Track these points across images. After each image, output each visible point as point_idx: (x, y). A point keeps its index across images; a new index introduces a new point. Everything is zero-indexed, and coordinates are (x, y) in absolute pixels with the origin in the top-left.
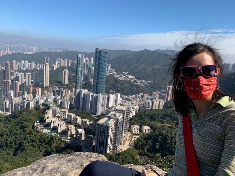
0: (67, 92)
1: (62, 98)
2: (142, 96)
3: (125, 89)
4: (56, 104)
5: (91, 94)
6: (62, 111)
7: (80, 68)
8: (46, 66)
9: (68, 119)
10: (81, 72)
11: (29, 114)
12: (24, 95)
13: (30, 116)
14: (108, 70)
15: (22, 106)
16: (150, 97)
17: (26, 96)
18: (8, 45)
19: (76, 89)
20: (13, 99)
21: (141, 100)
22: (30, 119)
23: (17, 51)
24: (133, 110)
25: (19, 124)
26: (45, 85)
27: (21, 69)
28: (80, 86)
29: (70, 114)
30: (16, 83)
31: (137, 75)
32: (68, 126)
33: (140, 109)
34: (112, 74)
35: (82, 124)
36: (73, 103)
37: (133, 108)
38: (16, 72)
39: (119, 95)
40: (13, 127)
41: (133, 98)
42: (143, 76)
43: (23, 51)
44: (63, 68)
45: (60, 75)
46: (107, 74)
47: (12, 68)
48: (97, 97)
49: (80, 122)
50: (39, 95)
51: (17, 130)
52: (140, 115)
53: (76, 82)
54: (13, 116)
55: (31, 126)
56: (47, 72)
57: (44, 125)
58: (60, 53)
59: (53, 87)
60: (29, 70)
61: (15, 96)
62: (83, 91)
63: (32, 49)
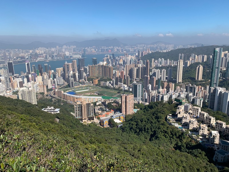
0: (200, 89)
1: (194, 95)
4: (188, 100)
6: (194, 109)
7: (217, 64)
8: (179, 62)
9: (200, 117)
10: (218, 68)
11: (163, 107)
12: (159, 89)
13: (164, 109)
15: (158, 99)
17: (161, 90)
18: (149, 46)
19: (210, 86)
20: (151, 91)
22: (163, 111)
23: (156, 50)
25: (155, 114)
26: (178, 81)
27: (158, 66)
28: (216, 84)
29: (203, 112)
30: (153, 78)
32: (200, 125)
35: (217, 125)
36: (206, 101)
38: (154, 69)
40: (150, 116)
43: (160, 50)
44: (197, 64)
45: (194, 71)
47: (151, 65)
49: (214, 123)
50: (172, 90)
51: (153, 119)
53: (211, 79)
54: (150, 107)
55: (164, 118)
56: (180, 68)
57: (176, 119)
58: (195, 49)
59: (186, 83)
60: (165, 66)
61: (152, 89)
62: (219, 89)
63: (167, 47)
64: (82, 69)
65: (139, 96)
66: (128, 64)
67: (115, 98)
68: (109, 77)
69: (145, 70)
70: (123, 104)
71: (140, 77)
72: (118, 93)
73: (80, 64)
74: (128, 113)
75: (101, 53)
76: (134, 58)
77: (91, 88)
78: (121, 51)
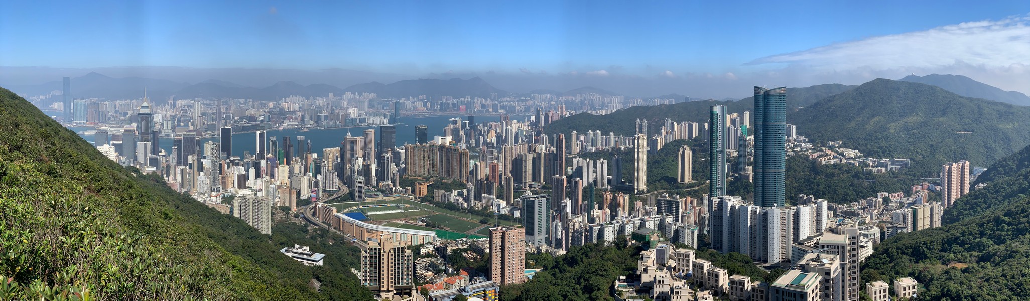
0: (689, 205)
1: (677, 220)
2: (886, 201)
3: (838, 188)
4: (663, 235)
5: (750, 208)
6: (679, 254)
7: (720, 142)
8: (638, 140)
9: (694, 275)
10: (722, 151)
11: (602, 258)
12: (592, 211)
13: (605, 263)
14: (789, 141)
15: (589, 238)
16: (904, 199)
17: (596, 212)
18: (563, 99)
19: (711, 195)
20: (570, 218)
21: (883, 210)
22: (605, 270)
23: (580, 109)
24: (866, 240)
25: (582, 280)
26: (638, 188)
27: (586, 149)
28: (721, 188)
29: (699, 261)
30: (575, 182)
31: (866, 146)
32: (695, 294)
33: (883, 234)
34: (801, 151)
35: (732, 288)
36: (706, 233)
37: (866, 236)
38: (578, 158)
39: (825, 204)
40: (569, 286)
41: (864, 209)
42: (881, 148)
43: (591, 109)
44: (679, 144)
45: (673, 161)
46: (787, 151)
47: (569, 148)
48: (765, 215)
49: (727, 284)
50: (624, 211)
51: (577, 294)
52: (886, 252)
53: (711, 178)
54: (570, 260)
55: (606, 288)
56: (641, 155)
57: (638, 288)
58: (671, 107)
59: (655, 192)
60: (603, 151)
61: (574, 212)
62: (730, 200)
63: (608, 103)
64: (388, 155)
65: (540, 232)
66: (510, 144)
67: (472, 237)
68: (458, 178)
69: (554, 161)
70: (494, 254)
71: (542, 181)
72: (483, 222)
73: (384, 141)
74: (509, 281)
75: (439, 113)
76: (524, 127)
77: (407, 205)
78: (491, 110)
